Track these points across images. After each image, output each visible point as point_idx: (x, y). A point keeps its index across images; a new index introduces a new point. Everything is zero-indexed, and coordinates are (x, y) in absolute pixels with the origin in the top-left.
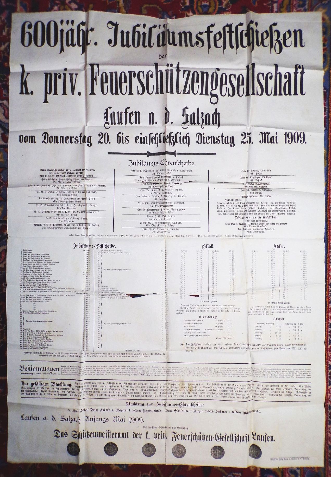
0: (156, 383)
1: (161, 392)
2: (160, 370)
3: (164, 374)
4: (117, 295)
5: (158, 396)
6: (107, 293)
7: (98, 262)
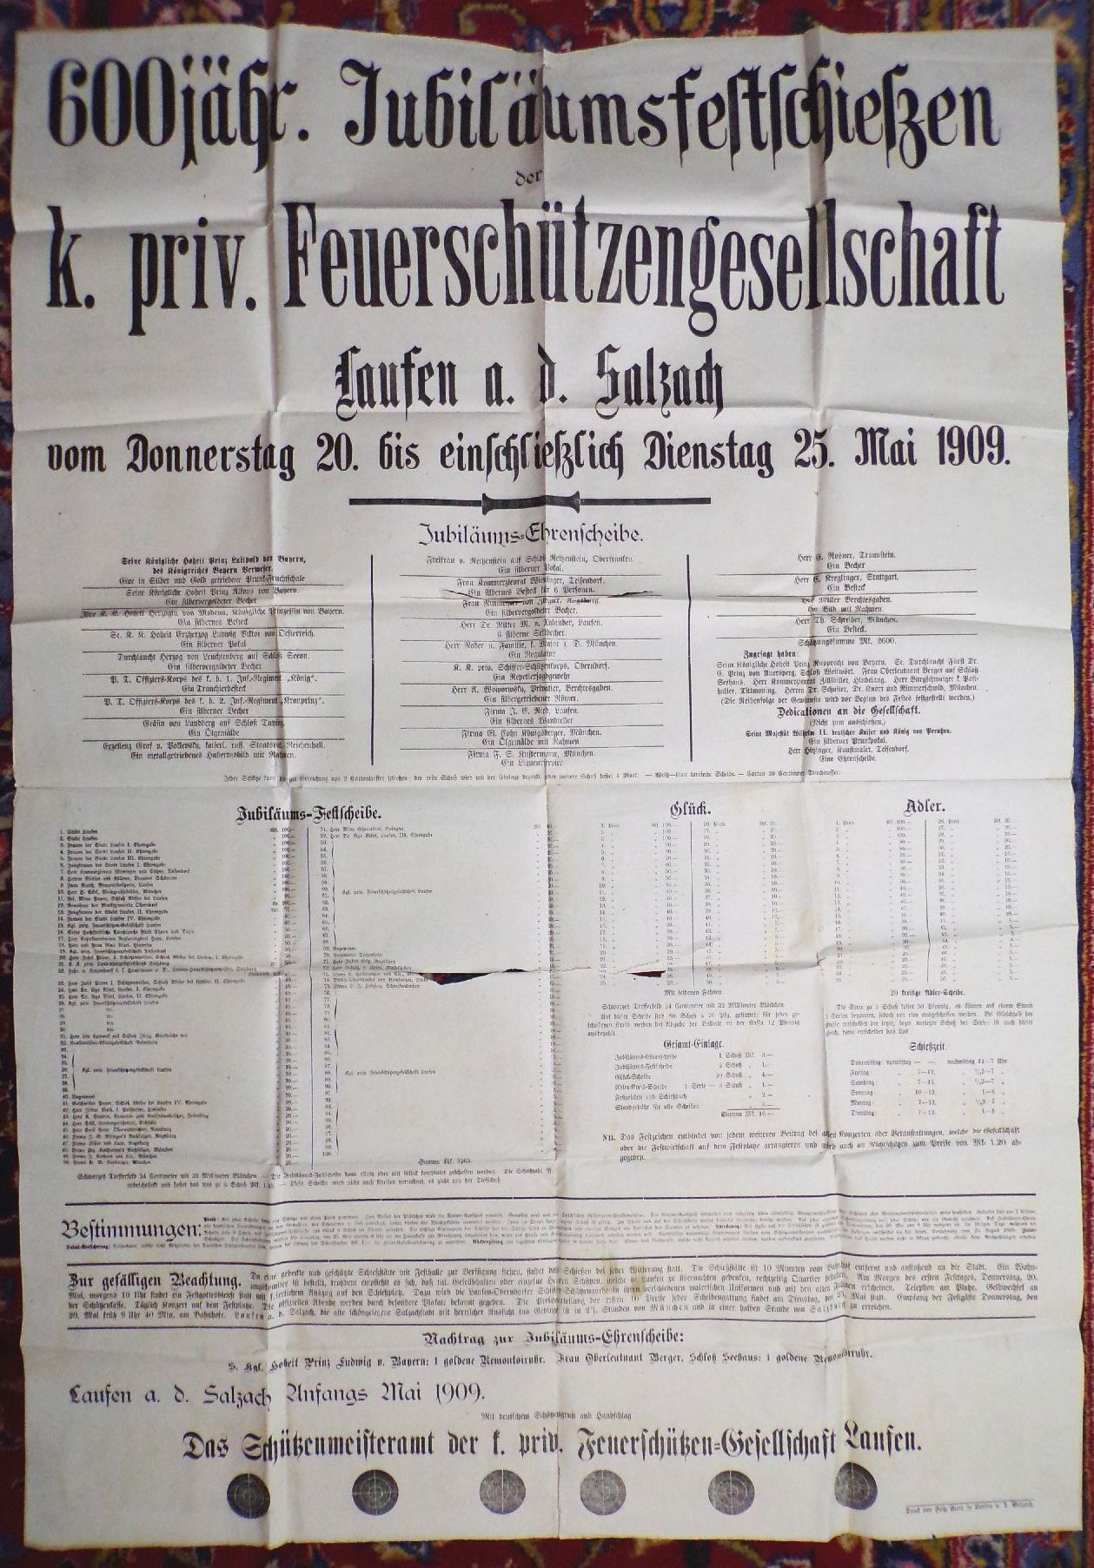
0: (522, 1266)
1: (540, 1296)
2: (535, 1225)
3: (550, 1237)
4: (387, 978)
5: (531, 1312)
6: (353, 972)
7: (322, 869)
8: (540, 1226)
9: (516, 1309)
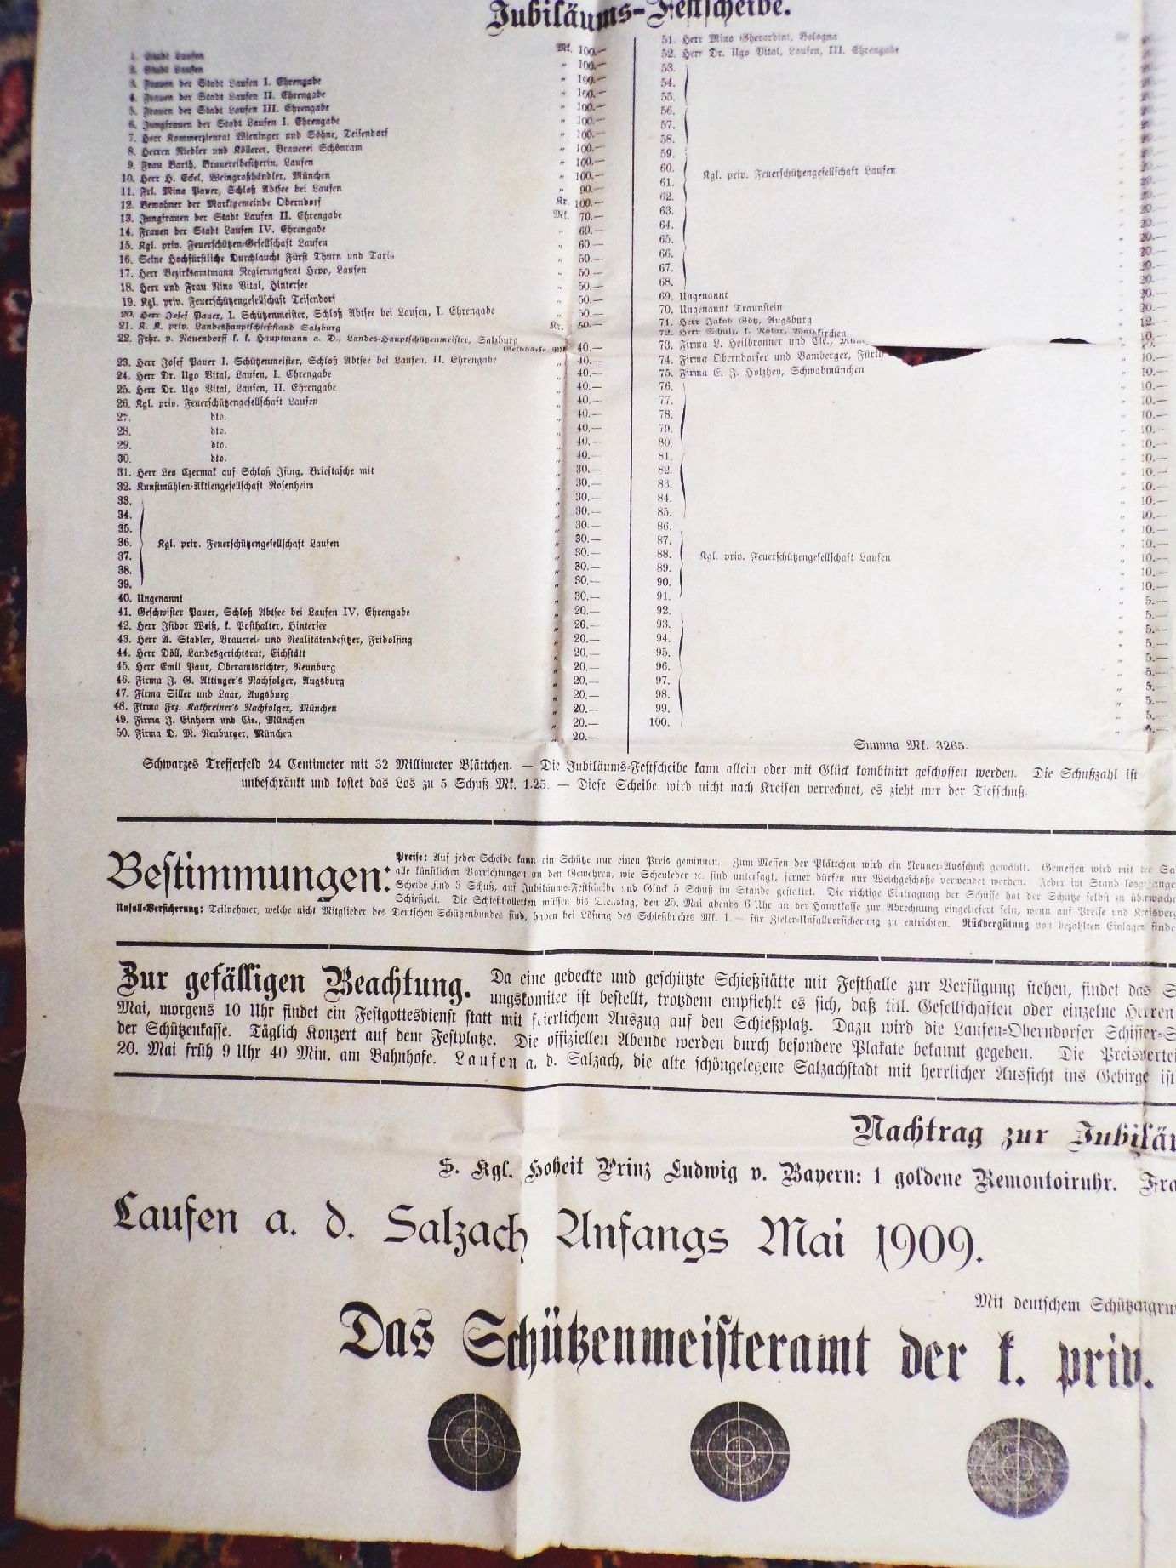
0: (1072, 978)
1: (1109, 1044)
2: (1101, 890)
3: (1131, 919)
4: (794, 350)
5: (1091, 1077)
6: (724, 340)
7: (664, 124)
8: (1112, 892)
9: (1059, 1069)
